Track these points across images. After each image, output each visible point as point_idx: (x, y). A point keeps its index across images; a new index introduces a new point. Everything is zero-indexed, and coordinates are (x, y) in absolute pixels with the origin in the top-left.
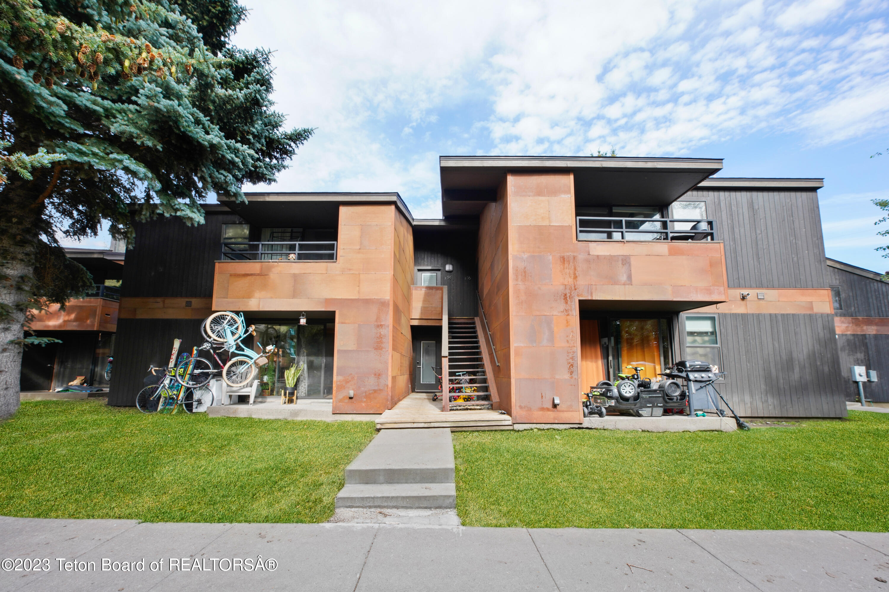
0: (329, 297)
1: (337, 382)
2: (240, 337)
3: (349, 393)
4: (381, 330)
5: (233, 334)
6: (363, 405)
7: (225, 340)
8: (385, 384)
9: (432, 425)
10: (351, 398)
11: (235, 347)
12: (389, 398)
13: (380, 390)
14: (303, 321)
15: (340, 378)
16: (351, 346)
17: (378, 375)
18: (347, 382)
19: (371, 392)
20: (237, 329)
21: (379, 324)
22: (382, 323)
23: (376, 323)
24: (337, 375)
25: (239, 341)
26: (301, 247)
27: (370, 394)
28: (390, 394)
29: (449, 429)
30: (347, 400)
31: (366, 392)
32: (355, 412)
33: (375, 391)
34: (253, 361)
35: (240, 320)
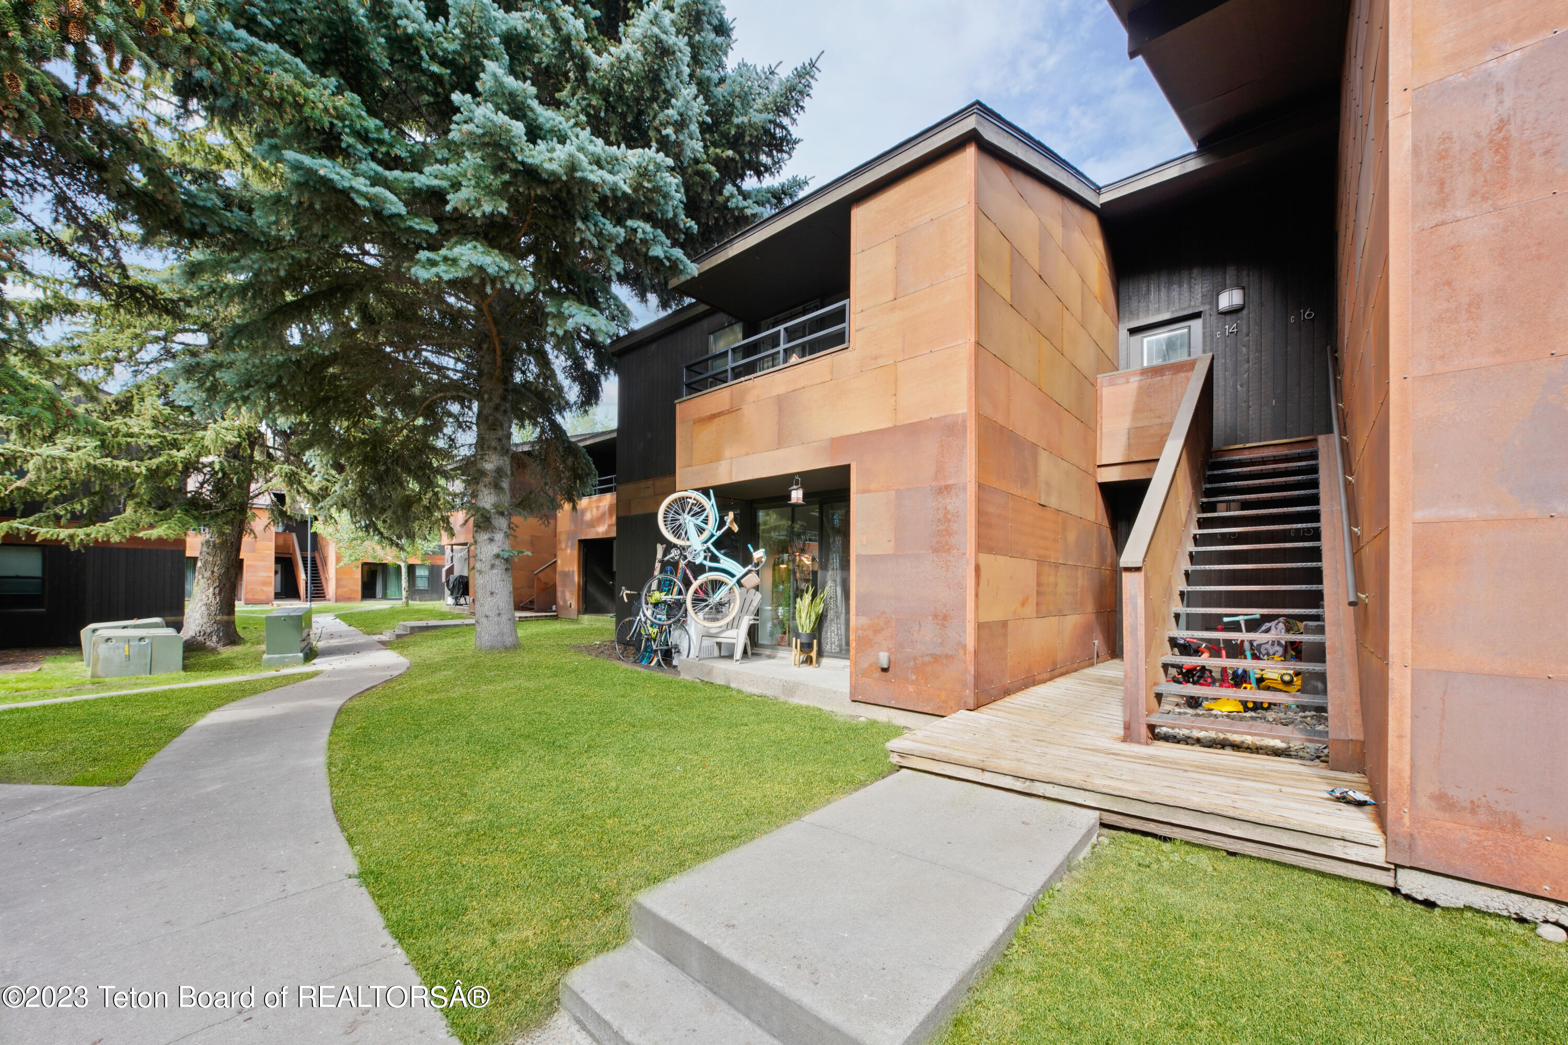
0: (837, 434)
1: (857, 629)
2: (712, 536)
3: (878, 658)
4: (948, 500)
5: (701, 530)
6: (911, 689)
7: (688, 543)
8: (959, 643)
9: (1039, 789)
10: (885, 670)
11: (702, 554)
12: (970, 679)
13: (947, 657)
14: (797, 496)
15: (864, 621)
16: (885, 546)
17: (942, 619)
18: (877, 632)
19: (927, 659)
20: (705, 521)
21: (943, 483)
22: (950, 482)
23: (934, 484)
24: (857, 615)
25: (709, 544)
26: (792, 334)
27: (924, 664)
28: (971, 669)
29: (1097, 813)
30: (878, 674)
31: (915, 659)
32: (893, 703)
33: (936, 658)
34: (735, 579)
35: (710, 505)
